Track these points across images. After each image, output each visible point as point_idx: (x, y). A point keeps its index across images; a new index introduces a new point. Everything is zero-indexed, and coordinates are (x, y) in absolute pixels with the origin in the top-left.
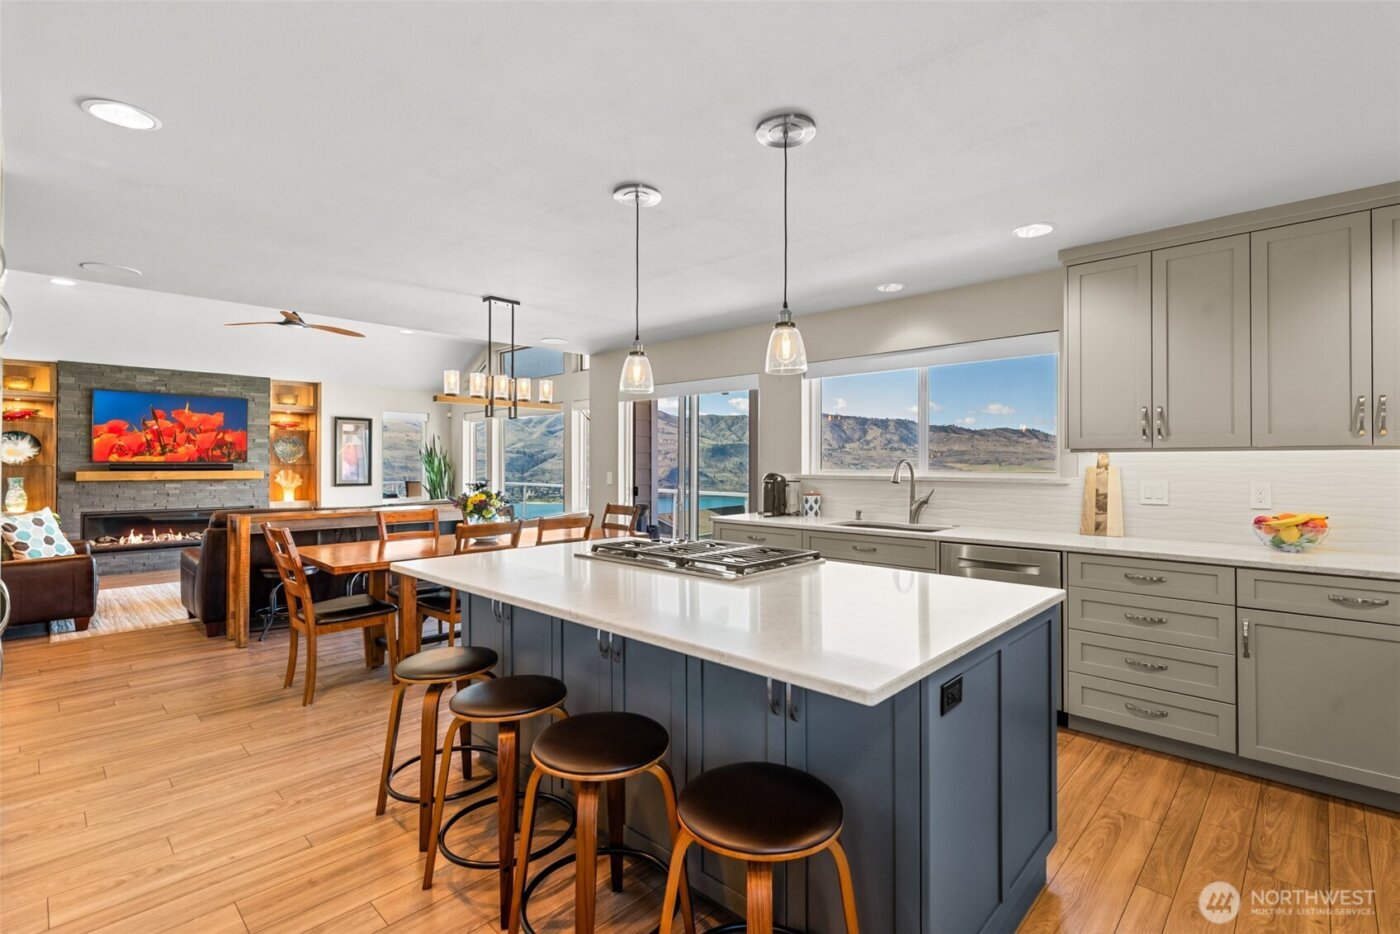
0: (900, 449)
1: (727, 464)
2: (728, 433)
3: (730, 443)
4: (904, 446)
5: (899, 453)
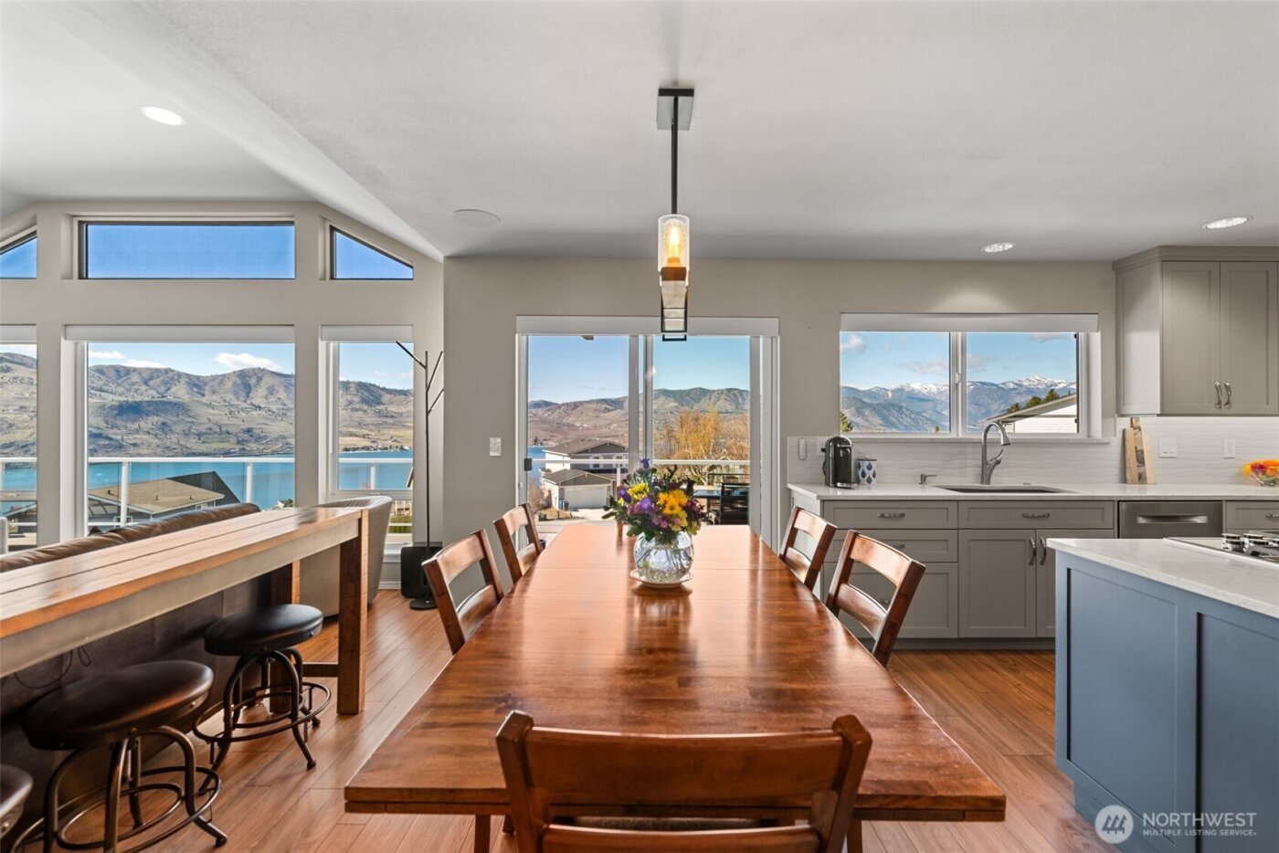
0: (362, 410)
1: (143, 424)
2: (144, 388)
3: (149, 399)
4: (365, 407)
5: (360, 413)
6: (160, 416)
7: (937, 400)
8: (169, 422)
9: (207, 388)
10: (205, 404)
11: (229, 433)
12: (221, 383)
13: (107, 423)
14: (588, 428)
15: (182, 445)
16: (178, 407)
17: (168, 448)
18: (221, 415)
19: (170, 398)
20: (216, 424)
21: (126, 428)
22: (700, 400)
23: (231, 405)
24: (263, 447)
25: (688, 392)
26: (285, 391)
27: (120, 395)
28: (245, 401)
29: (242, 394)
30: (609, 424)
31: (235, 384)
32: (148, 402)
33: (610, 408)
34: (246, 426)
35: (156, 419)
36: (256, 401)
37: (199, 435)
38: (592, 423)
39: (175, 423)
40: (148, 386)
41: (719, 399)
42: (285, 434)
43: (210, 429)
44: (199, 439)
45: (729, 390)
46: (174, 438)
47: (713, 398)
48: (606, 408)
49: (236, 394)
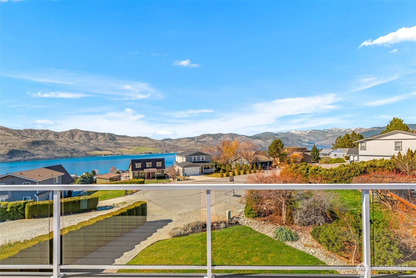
6: (45, 145)
7: (300, 136)
8: (48, 147)
9: (60, 136)
10: (59, 141)
11: (67, 150)
12: (64, 134)
13: (29, 148)
14: (183, 147)
15: (52, 155)
16: (51, 142)
17: (48, 155)
18: (65, 145)
19: (48, 139)
20: (63, 147)
21: (35, 149)
22: (220, 137)
23: (68, 141)
24: (78, 155)
25: (216, 135)
26: (85, 137)
27: (33, 138)
28: (72, 140)
29: (71, 138)
30: (190, 146)
31: (69, 134)
32: (41, 141)
33: (191, 140)
34: (72, 148)
35: (44, 146)
36: (75, 140)
37: (58, 151)
38: (185, 145)
39: (50, 147)
40: (41, 135)
41: (227, 137)
42: (85, 150)
43: (61, 149)
44: (58, 152)
45: (230, 134)
46: (50, 152)
47: (225, 137)
48: (189, 140)
49: (69, 137)
